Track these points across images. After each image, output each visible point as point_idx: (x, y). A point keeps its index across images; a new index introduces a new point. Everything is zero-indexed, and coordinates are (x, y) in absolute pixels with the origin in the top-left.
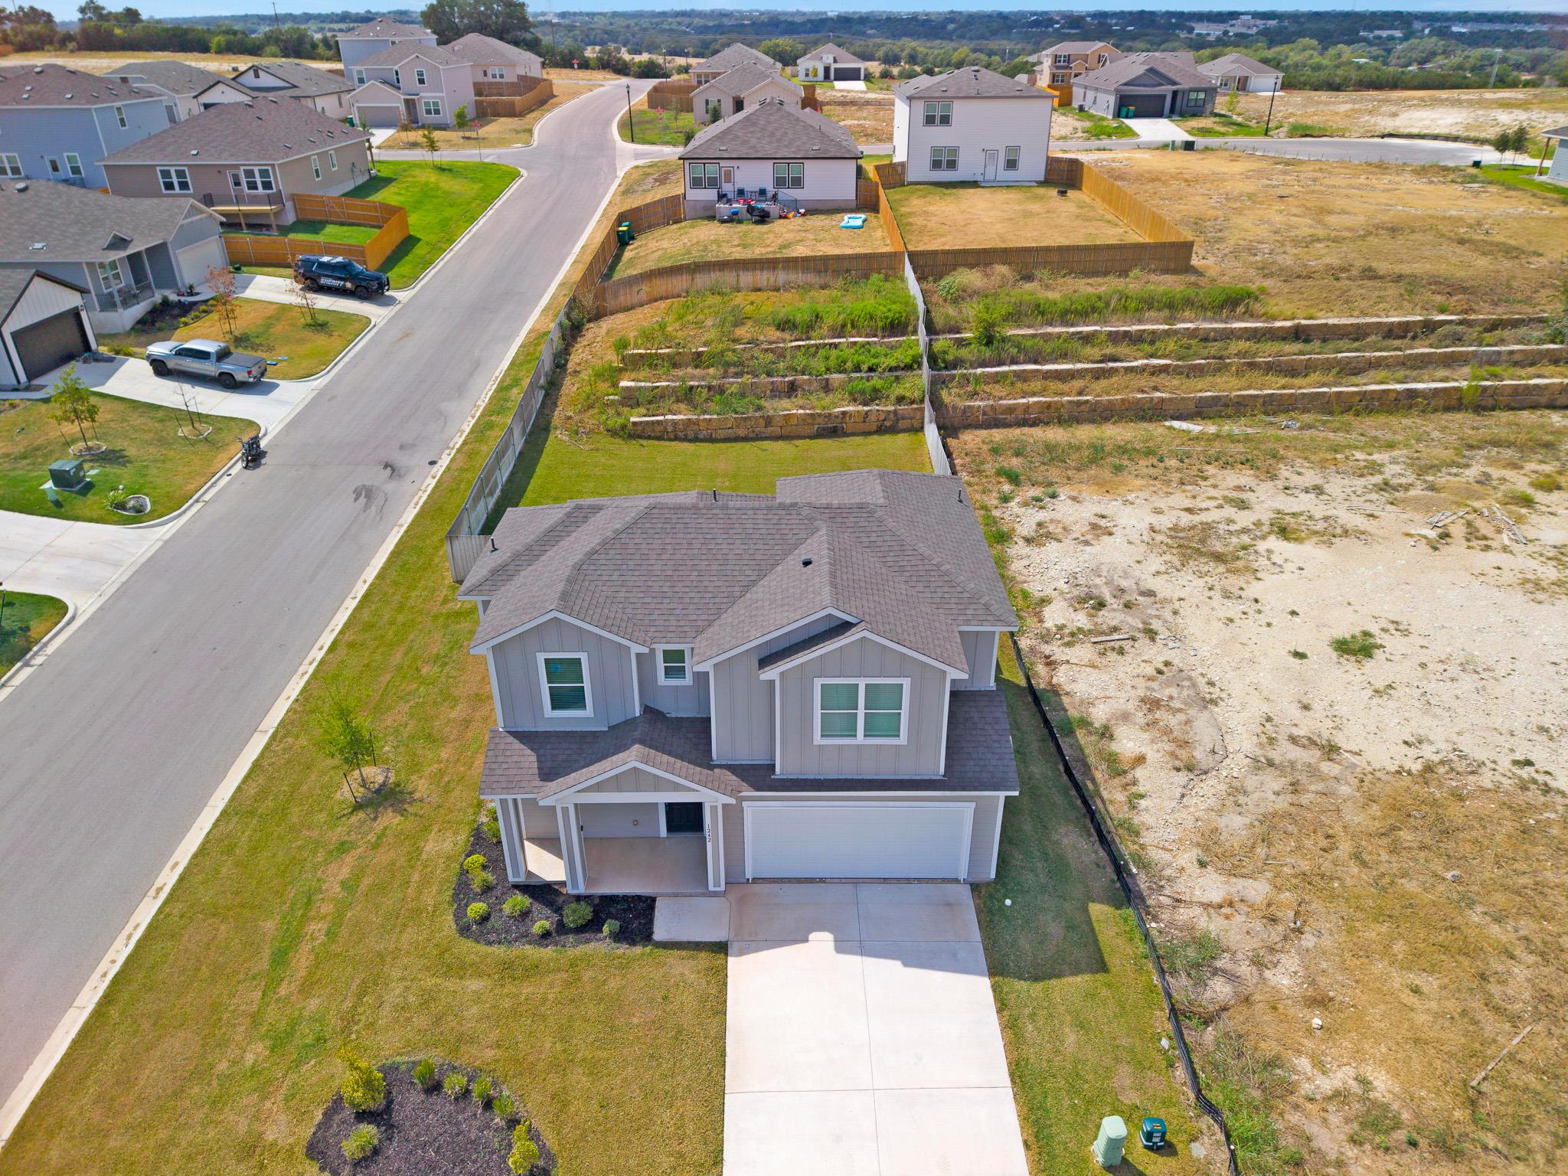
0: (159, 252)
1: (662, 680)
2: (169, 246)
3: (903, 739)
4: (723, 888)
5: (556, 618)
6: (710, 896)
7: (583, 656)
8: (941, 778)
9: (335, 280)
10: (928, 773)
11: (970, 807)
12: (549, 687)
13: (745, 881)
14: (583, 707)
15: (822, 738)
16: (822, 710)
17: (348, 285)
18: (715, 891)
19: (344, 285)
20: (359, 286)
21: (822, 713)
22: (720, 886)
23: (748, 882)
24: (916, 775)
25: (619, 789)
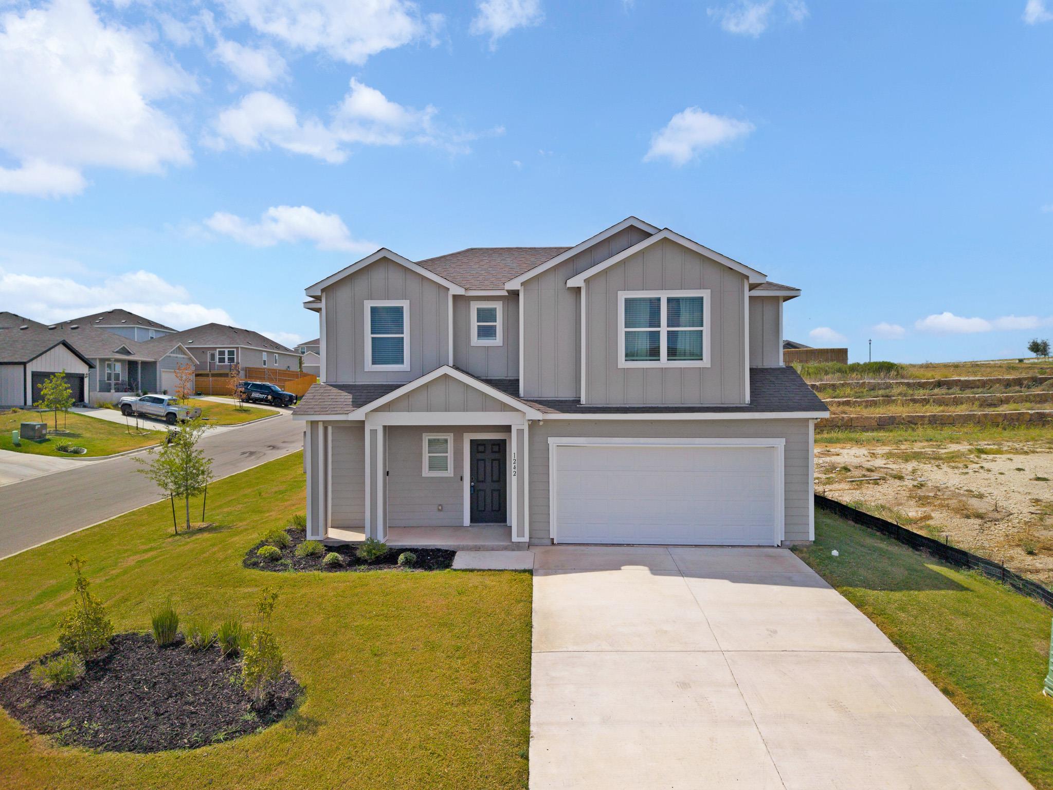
0: (149, 366)
1: (475, 340)
2: (158, 365)
3: (706, 362)
4: (526, 539)
5: (385, 258)
6: (513, 550)
7: (405, 304)
8: (747, 406)
9: (262, 394)
10: (734, 401)
11: (780, 443)
12: (373, 338)
13: (549, 542)
14: (401, 361)
15: (626, 360)
16: (625, 328)
17: (270, 397)
18: (519, 542)
19: (267, 397)
20: (276, 398)
21: (626, 332)
22: (524, 537)
23: (553, 544)
24: (722, 404)
25: (429, 409)
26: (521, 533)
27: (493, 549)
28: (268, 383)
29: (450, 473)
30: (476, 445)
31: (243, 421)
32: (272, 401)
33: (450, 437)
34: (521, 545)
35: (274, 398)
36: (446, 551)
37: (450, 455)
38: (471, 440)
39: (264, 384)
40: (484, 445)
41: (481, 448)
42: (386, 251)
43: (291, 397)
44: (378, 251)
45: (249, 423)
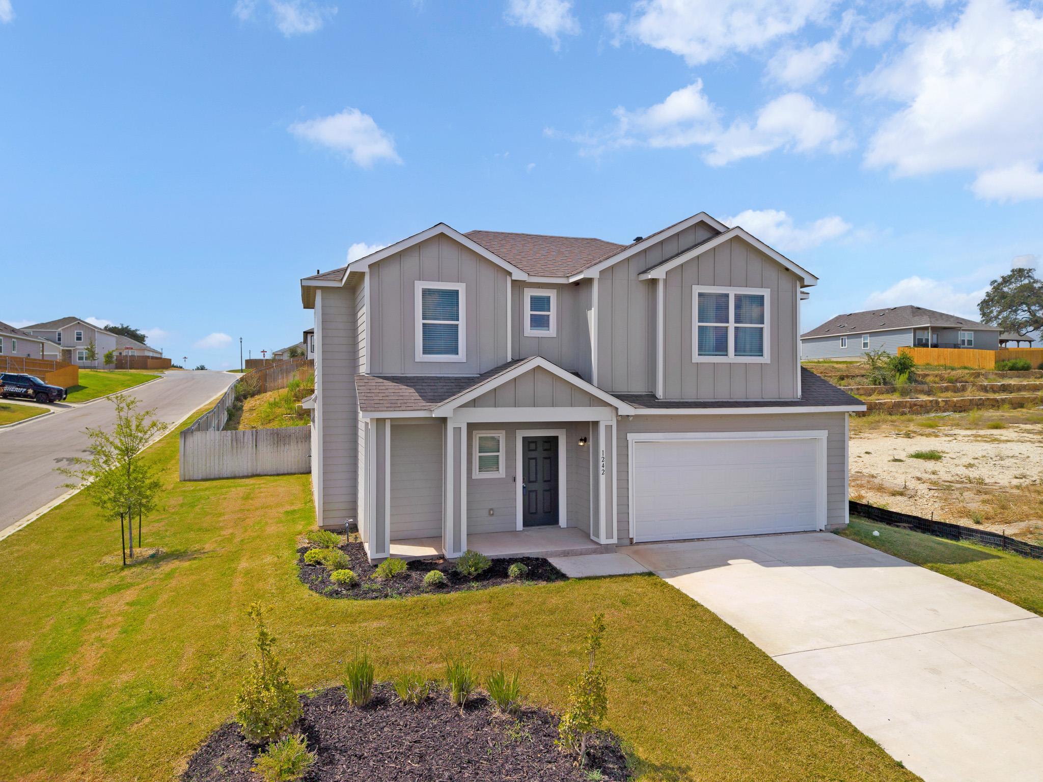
1: (528, 330)
3: (766, 358)
4: (615, 540)
5: (442, 235)
6: (602, 553)
7: (461, 288)
8: (799, 400)
9: (18, 387)
10: (787, 396)
11: (823, 435)
12: (423, 324)
13: (627, 542)
14: (455, 351)
15: (699, 355)
16: (699, 322)
17: (30, 391)
18: (608, 544)
19: (26, 392)
20: (39, 392)
21: (699, 326)
22: (613, 538)
23: (631, 543)
24: (779, 398)
25: (515, 405)
26: (609, 535)
27: (581, 554)
28: (27, 374)
29: (502, 473)
30: (528, 443)
31: (10, 421)
32: (34, 396)
33: (501, 435)
34: (609, 546)
35: (36, 393)
36: (537, 559)
37: (502, 455)
38: (523, 437)
39: (21, 376)
40: (535, 442)
41: (533, 446)
42: (444, 226)
43: (60, 391)
44: (435, 226)
45: (20, 423)
